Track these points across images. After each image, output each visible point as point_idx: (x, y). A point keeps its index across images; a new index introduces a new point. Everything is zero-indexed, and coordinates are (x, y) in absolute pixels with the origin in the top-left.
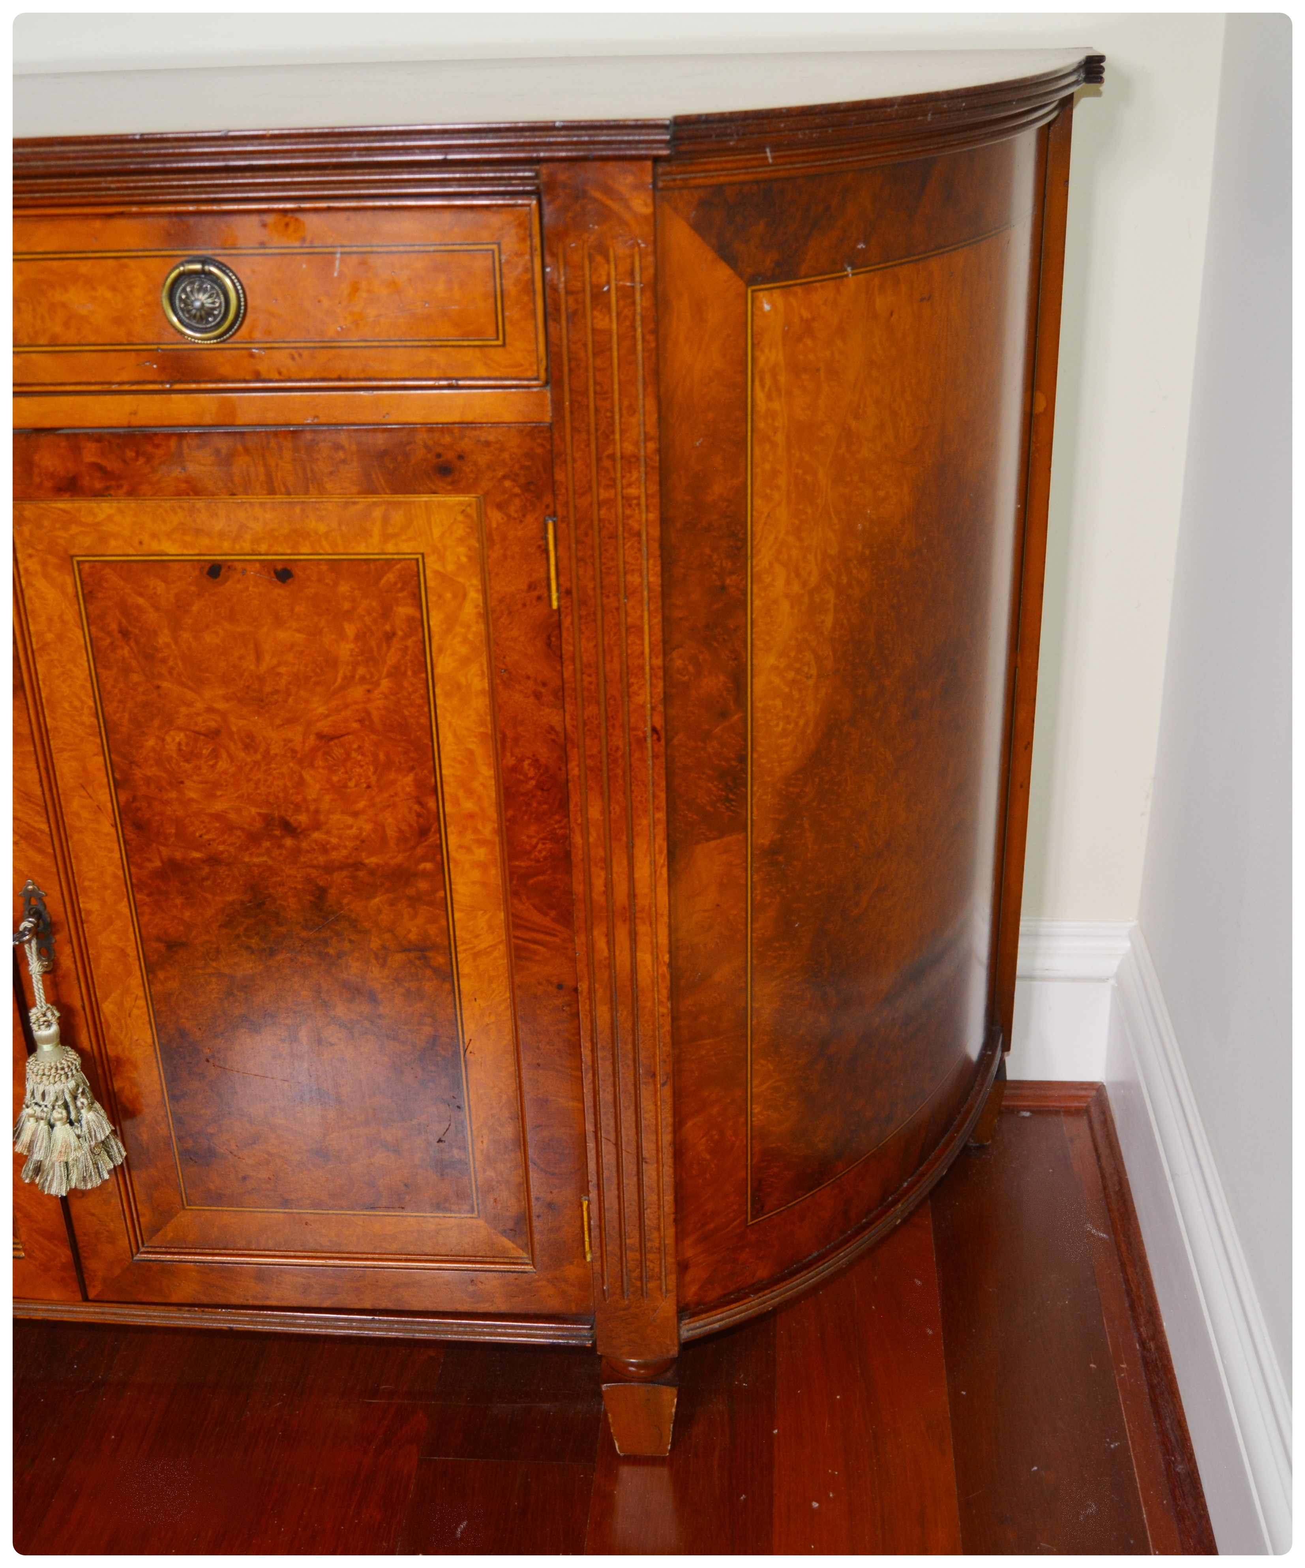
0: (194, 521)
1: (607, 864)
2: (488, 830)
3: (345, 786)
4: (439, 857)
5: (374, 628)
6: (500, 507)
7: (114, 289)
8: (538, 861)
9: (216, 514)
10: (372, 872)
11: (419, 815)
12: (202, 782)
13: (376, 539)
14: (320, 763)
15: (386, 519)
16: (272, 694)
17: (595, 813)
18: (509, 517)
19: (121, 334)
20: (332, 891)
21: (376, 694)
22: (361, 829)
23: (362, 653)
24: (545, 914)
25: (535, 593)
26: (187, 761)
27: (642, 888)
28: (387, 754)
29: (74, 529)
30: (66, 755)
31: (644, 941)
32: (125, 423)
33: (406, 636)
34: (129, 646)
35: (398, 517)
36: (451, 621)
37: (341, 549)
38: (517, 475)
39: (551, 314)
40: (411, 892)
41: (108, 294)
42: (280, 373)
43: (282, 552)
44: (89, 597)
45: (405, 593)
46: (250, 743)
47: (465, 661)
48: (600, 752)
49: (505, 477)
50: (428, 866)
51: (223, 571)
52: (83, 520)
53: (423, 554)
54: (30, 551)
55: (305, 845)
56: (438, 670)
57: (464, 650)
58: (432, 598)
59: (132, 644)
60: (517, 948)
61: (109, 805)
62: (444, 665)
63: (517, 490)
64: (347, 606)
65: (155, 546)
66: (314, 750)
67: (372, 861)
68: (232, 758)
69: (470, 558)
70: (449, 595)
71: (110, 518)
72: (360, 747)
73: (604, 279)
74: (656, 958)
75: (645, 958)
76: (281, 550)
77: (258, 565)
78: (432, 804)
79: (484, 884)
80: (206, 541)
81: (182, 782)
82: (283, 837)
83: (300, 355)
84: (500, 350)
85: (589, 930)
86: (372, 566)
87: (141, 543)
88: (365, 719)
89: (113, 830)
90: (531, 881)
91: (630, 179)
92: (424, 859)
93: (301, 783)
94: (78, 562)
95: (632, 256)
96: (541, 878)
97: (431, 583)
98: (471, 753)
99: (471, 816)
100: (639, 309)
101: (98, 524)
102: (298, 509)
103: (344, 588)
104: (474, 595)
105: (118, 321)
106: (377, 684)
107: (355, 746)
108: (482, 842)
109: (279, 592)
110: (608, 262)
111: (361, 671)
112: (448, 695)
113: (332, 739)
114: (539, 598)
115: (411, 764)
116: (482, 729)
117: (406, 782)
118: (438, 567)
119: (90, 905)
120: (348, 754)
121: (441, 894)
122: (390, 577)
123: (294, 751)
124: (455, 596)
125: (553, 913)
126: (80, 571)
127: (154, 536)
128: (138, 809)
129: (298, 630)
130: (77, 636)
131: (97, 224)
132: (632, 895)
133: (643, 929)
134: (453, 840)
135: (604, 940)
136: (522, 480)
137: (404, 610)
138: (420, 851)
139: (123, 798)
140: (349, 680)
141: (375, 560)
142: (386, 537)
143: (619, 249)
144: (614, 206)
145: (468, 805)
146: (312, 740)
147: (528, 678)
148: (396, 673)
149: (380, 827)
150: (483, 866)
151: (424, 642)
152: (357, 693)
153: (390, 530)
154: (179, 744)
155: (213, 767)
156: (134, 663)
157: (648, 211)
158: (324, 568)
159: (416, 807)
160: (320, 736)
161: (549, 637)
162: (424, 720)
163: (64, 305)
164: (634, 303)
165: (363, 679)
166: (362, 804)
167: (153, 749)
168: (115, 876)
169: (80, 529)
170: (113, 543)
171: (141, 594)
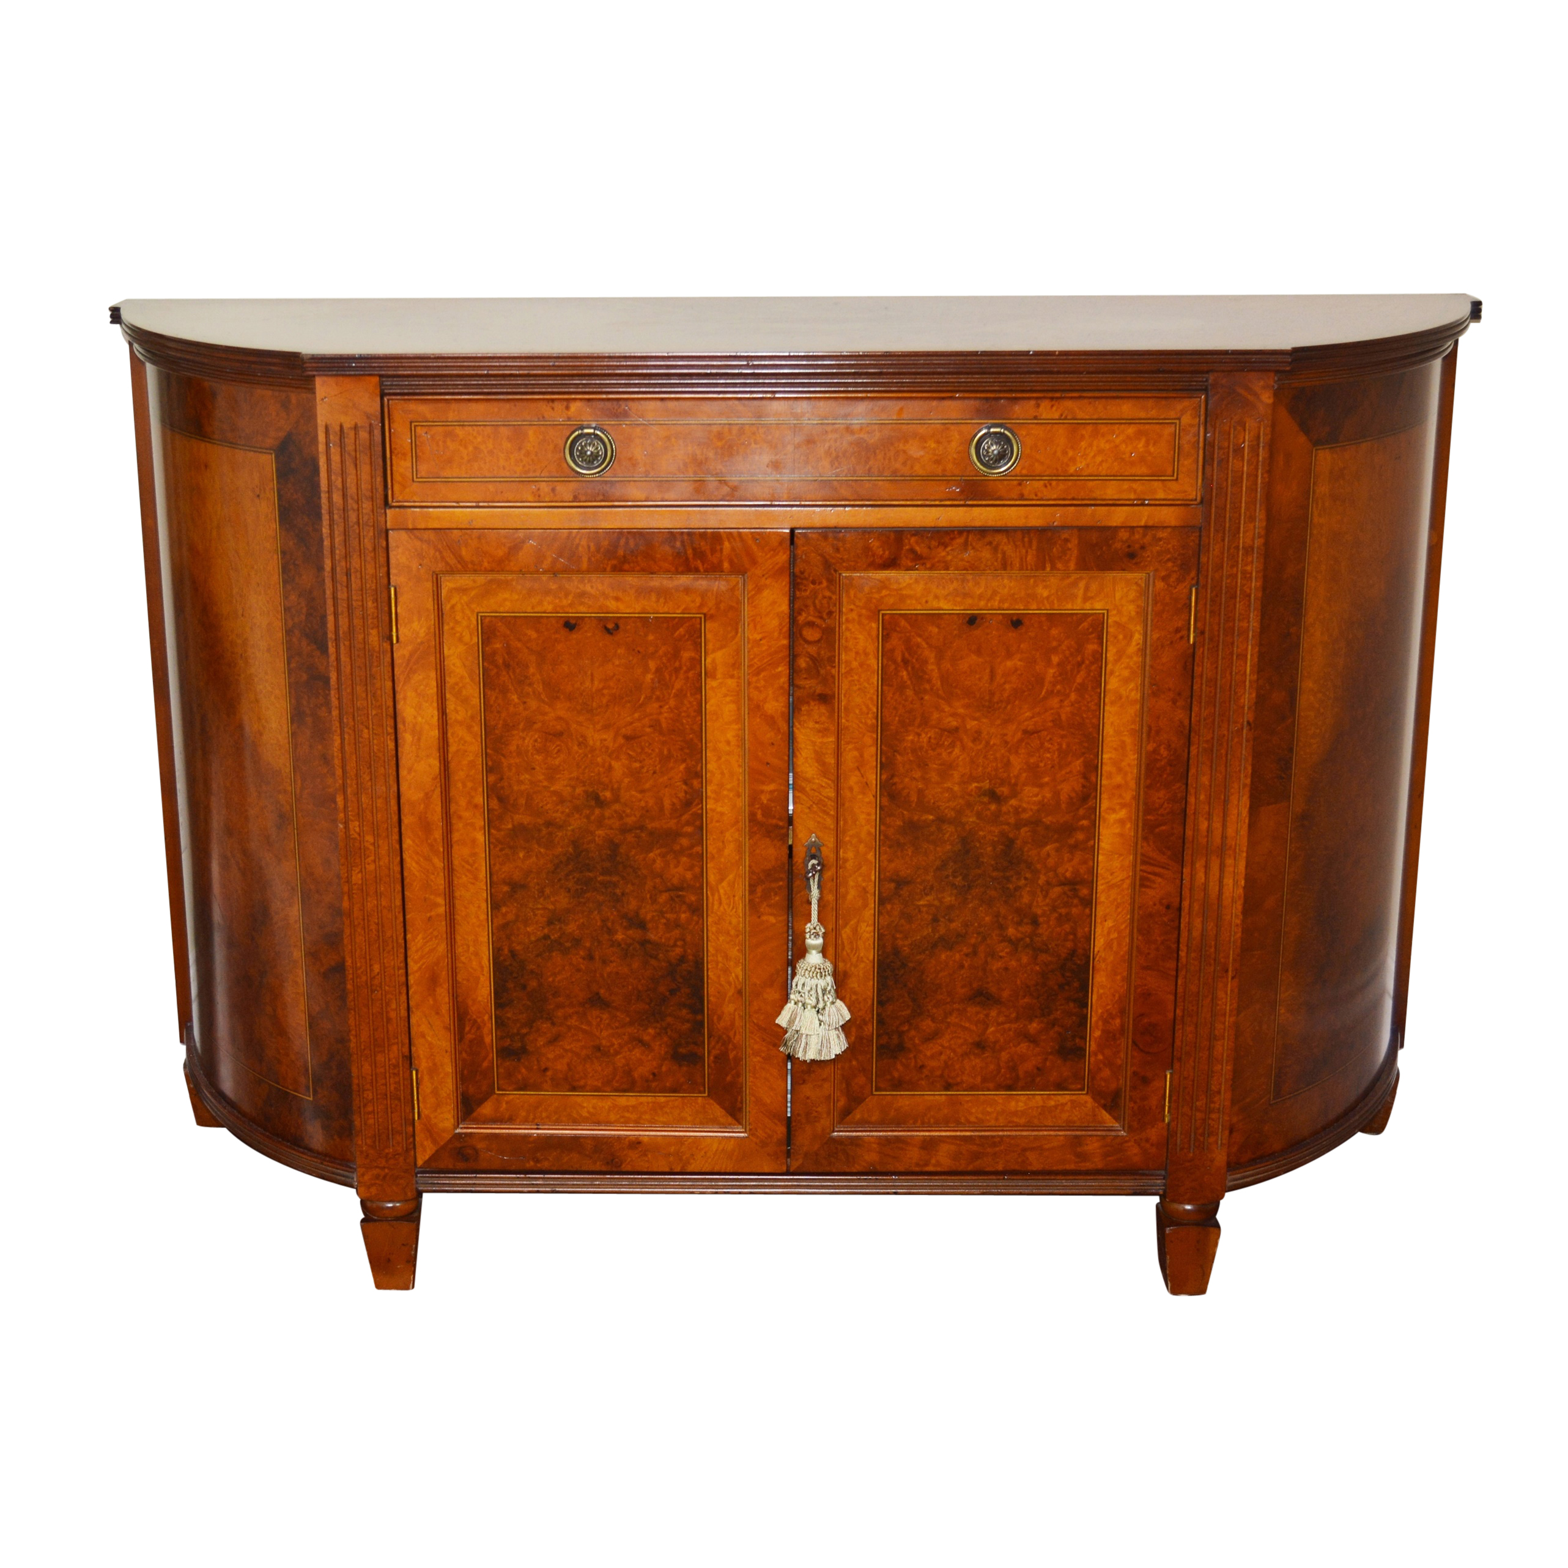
0: (964, 588)
1: (1209, 818)
2: (1128, 796)
3: (1038, 766)
4: (1093, 816)
5: (1070, 659)
6: (1164, 579)
7: (938, 442)
8: (1162, 815)
9: (978, 583)
10: (1047, 828)
11: (1084, 786)
12: (940, 765)
13: (1079, 600)
14: (1022, 751)
15: (1087, 589)
16: (998, 703)
17: (1205, 780)
18: (1168, 585)
19: (939, 470)
20: (1018, 842)
21: (1066, 703)
22: (1044, 797)
23: (1061, 674)
24: (1164, 854)
25: (1178, 635)
26: (934, 750)
27: (1230, 832)
28: (1068, 745)
29: (884, 592)
30: (850, 746)
31: (1229, 870)
32: (933, 525)
33: (1092, 663)
34: (907, 670)
35: (1094, 586)
36: (1120, 654)
37: (1056, 607)
38: (1176, 559)
39: (1208, 460)
40: (1072, 841)
41: (933, 445)
42: (1036, 495)
43: (1019, 609)
44: (886, 637)
45: (1093, 635)
46: (977, 737)
47: (1126, 681)
48: (1213, 738)
49: (1169, 560)
50: (1085, 822)
51: (977, 621)
52: (892, 587)
53: (1108, 610)
54: (852, 607)
55: (1004, 809)
56: (1109, 687)
57: (1126, 673)
58: (1111, 639)
59: (910, 668)
60: (1142, 879)
61: (874, 782)
62: (1113, 683)
63: (1176, 569)
64: (1055, 644)
65: (935, 604)
66: (1021, 741)
67: (1048, 820)
68: (963, 748)
69: (1137, 613)
70: (1121, 637)
71: (909, 585)
72: (1051, 739)
73: (1241, 440)
74: (1236, 883)
75: (1228, 881)
76: (1017, 607)
77: (1001, 617)
78: (1093, 779)
79: (1121, 835)
80: (969, 601)
81: (927, 765)
82: (989, 803)
83: (1050, 484)
84: (1174, 482)
85: (1193, 863)
86: (1074, 618)
87: (927, 602)
88: (1057, 722)
89: (873, 800)
90: (1157, 830)
91: (1262, 383)
92: (1084, 818)
93: (1008, 764)
94: (883, 615)
95: (1259, 428)
96: (1163, 828)
97: (1111, 630)
98: (1123, 742)
99: (1119, 786)
100: (1261, 459)
101: (901, 589)
102: (1032, 581)
103: (1054, 632)
104: (1138, 637)
105: (938, 462)
106: (1068, 696)
107: (1048, 738)
108: (1123, 806)
109: (1012, 635)
110: (1245, 430)
111: (1058, 687)
112: (1112, 703)
113: (1033, 733)
114: (1182, 638)
115: (1083, 750)
116: (1133, 727)
117: (1077, 765)
118: (1117, 619)
119: (848, 854)
120: (1042, 744)
121: (1092, 842)
122: (1085, 625)
123: (1006, 742)
124: (1125, 637)
125: (1169, 853)
126: (883, 620)
127: (936, 597)
128: (895, 784)
129: (1020, 660)
130: (873, 662)
131: (934, 403)
132: (1224, 837)
133: (1229, 861)
134: (1105, 805)
135: (1203, 870)
136: (1179, 562)
137: (1091, 647)
138: (1081, 812)
139: (884, 777)
140: (1050, 693)
141: (1077, 614)
142: (1086, 599)
143: (1250, 424)
144: (1250, 397)
145: (1118, 779)
146: (1019, 735)
147: (1170, 690)
148: (1081, 689)
149: (1056, 794)
150: (1122, 822)
151: (1101, 668)
152: (1054, 702)
153: (1089, 594)
154: (930, 738)
155: (950, 753)
156: (909, 682)
157: (1270, 401)
158: (1043, 619)
159: (1082, 781)
160: (1025, 732)
161: (1185, 663)
162: (1094, 721)
163: (905, 452)
164: (1258, 455)
165: (1059, 692)
166: (1046, 779)
167: (912, 741)
168: (869, 833)
169: (888, 592)
170: (909, 602)
171: (920, 636)
